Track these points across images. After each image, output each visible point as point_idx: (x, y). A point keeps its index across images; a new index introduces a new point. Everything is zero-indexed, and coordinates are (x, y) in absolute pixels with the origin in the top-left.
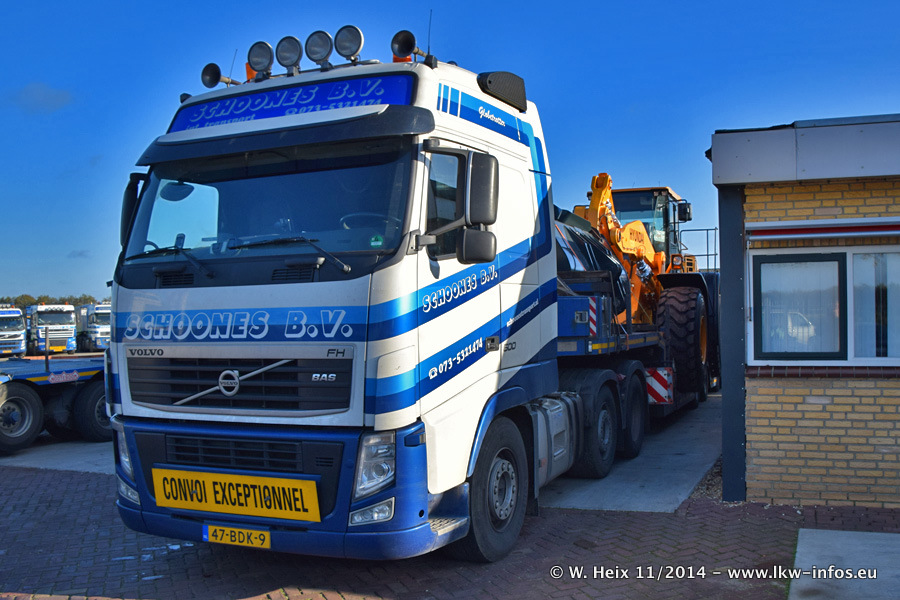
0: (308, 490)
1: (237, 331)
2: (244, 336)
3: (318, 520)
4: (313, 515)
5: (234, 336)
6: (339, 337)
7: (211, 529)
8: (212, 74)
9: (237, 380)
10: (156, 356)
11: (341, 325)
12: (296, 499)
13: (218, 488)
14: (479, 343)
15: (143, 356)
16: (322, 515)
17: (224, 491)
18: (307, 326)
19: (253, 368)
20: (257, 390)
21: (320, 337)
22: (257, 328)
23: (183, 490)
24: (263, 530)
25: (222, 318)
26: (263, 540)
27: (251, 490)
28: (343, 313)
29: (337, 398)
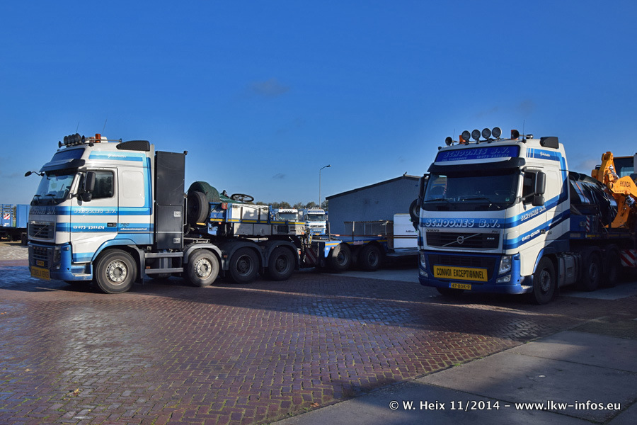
0: (484, 272)
1: (464, 224)
2: (466, 226)
3: (487, 281)
4: (485, 279)
5: (463, 226)
6: (496, 227)
7: (452, 284)
8: (449, 141)
9: (463, 239)
10: (436, 232)
11: (496, 224)
12: (480, 275)
13: (455, 271)
14: (538, 231)
15: (432, 232)
16: (488, 279)
17: (457, 272)
18: (486, 224)
19: (468, 236)
20: (470, 242)
21: (490, 227)
22: (470, 224)
23: (444, 272)
24: (469, 284)
25: (459, 221)
26: (469, 287)
27: (466, 272)
28: (497, 220)
29: (495, 245)
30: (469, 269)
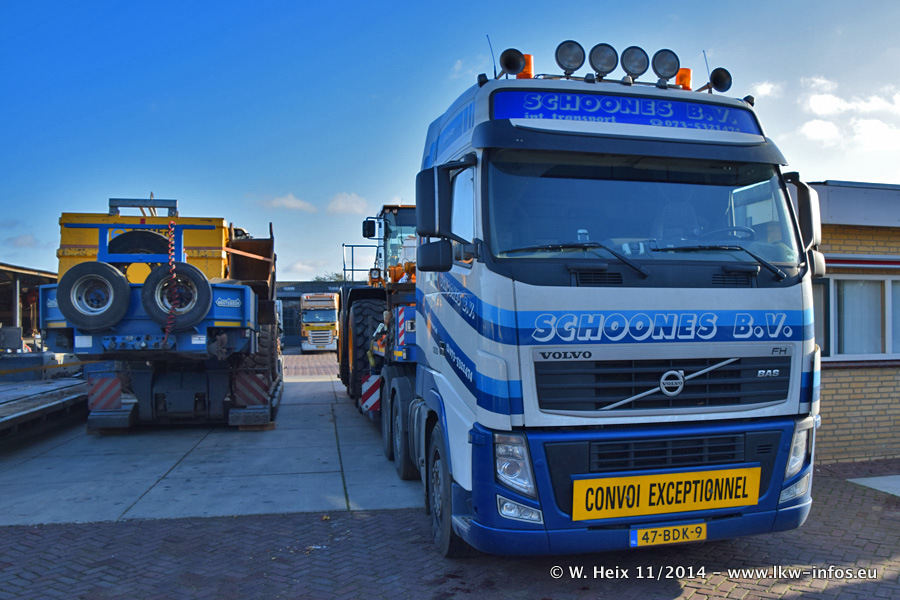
0: (752, 477)
1: (683, 331)
2: (692, 336)
3: (756, 502)
4: (752, 499)
5: (680, 337)
6: (781, 337)
7: (641, 533)
9: (681, 380)
10: (581, 358)
11: (783, 327)
12: (738, 487)
13: (656, 490)
15: (561, 359)
16: (761, 493)
17: (661, 491)
18: (754, 327)
19: (699, 368)
20: (703, 388)
21: (766, 338)
22: (706, 329)
23: (611, 498)
24: (701, 522)
25: (666, 319)
26: (700, 533)
27: (693, 486)
28: (784, 316)
29: (778, 391)
30: (703, 476)
